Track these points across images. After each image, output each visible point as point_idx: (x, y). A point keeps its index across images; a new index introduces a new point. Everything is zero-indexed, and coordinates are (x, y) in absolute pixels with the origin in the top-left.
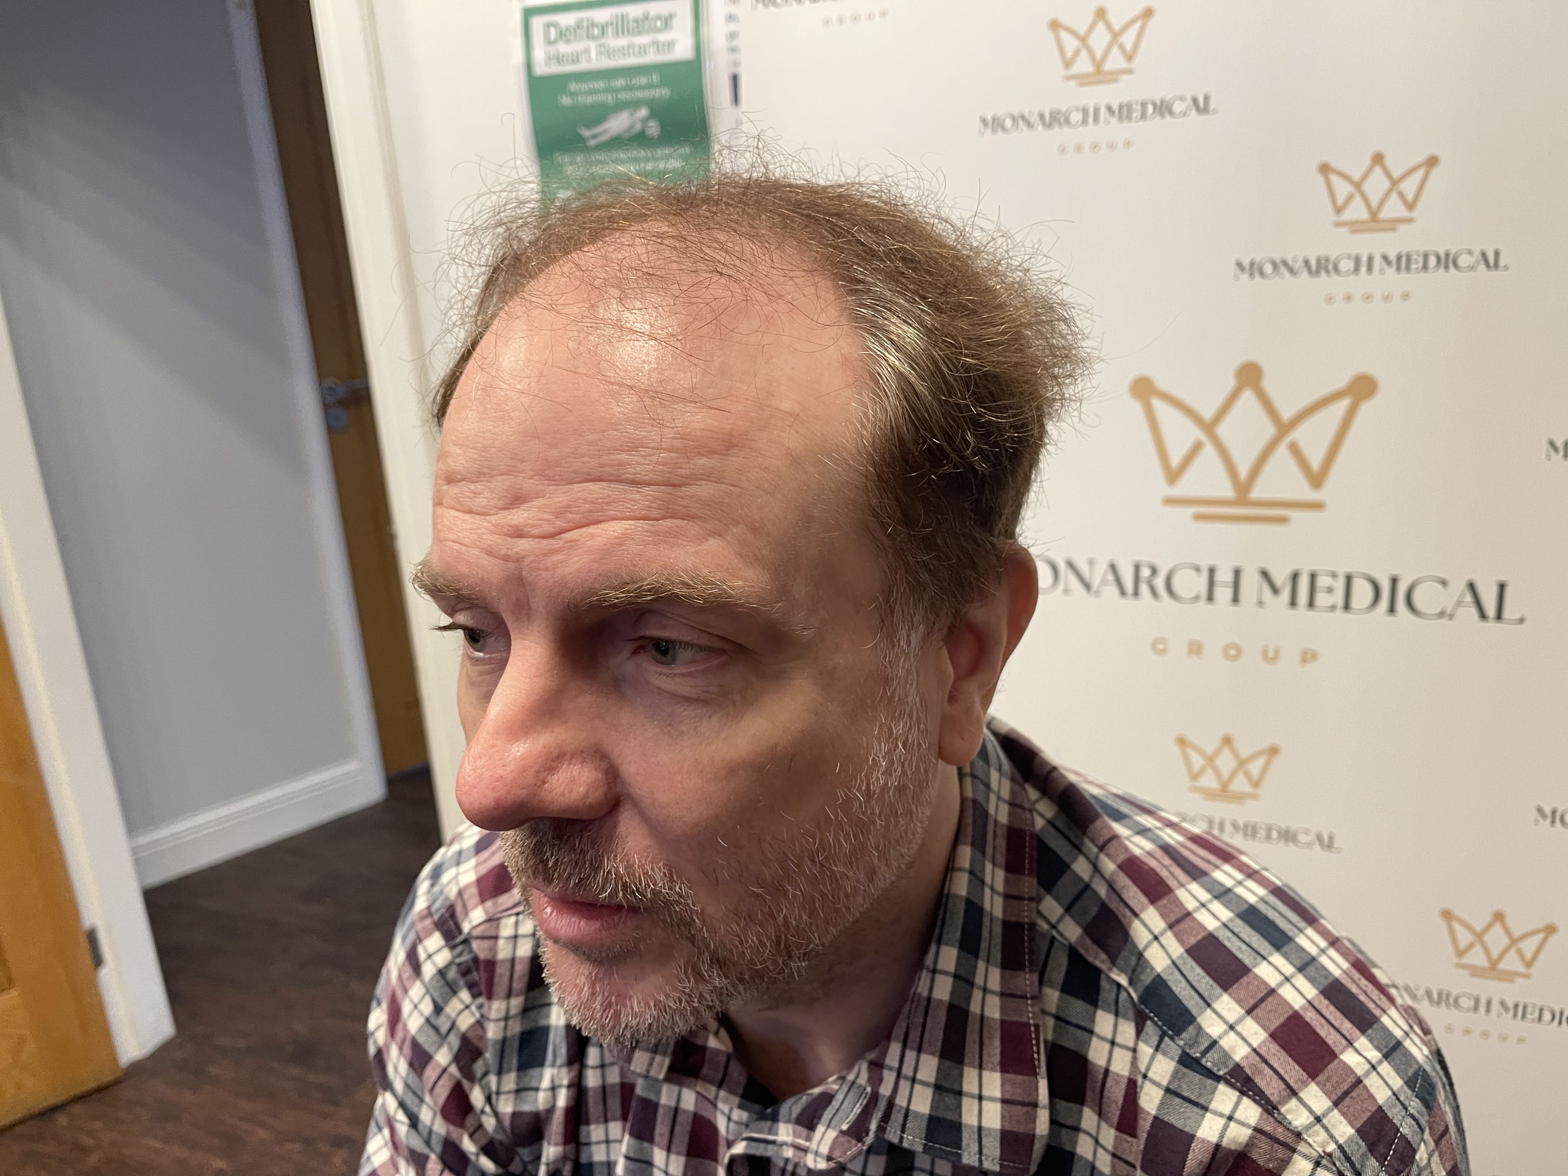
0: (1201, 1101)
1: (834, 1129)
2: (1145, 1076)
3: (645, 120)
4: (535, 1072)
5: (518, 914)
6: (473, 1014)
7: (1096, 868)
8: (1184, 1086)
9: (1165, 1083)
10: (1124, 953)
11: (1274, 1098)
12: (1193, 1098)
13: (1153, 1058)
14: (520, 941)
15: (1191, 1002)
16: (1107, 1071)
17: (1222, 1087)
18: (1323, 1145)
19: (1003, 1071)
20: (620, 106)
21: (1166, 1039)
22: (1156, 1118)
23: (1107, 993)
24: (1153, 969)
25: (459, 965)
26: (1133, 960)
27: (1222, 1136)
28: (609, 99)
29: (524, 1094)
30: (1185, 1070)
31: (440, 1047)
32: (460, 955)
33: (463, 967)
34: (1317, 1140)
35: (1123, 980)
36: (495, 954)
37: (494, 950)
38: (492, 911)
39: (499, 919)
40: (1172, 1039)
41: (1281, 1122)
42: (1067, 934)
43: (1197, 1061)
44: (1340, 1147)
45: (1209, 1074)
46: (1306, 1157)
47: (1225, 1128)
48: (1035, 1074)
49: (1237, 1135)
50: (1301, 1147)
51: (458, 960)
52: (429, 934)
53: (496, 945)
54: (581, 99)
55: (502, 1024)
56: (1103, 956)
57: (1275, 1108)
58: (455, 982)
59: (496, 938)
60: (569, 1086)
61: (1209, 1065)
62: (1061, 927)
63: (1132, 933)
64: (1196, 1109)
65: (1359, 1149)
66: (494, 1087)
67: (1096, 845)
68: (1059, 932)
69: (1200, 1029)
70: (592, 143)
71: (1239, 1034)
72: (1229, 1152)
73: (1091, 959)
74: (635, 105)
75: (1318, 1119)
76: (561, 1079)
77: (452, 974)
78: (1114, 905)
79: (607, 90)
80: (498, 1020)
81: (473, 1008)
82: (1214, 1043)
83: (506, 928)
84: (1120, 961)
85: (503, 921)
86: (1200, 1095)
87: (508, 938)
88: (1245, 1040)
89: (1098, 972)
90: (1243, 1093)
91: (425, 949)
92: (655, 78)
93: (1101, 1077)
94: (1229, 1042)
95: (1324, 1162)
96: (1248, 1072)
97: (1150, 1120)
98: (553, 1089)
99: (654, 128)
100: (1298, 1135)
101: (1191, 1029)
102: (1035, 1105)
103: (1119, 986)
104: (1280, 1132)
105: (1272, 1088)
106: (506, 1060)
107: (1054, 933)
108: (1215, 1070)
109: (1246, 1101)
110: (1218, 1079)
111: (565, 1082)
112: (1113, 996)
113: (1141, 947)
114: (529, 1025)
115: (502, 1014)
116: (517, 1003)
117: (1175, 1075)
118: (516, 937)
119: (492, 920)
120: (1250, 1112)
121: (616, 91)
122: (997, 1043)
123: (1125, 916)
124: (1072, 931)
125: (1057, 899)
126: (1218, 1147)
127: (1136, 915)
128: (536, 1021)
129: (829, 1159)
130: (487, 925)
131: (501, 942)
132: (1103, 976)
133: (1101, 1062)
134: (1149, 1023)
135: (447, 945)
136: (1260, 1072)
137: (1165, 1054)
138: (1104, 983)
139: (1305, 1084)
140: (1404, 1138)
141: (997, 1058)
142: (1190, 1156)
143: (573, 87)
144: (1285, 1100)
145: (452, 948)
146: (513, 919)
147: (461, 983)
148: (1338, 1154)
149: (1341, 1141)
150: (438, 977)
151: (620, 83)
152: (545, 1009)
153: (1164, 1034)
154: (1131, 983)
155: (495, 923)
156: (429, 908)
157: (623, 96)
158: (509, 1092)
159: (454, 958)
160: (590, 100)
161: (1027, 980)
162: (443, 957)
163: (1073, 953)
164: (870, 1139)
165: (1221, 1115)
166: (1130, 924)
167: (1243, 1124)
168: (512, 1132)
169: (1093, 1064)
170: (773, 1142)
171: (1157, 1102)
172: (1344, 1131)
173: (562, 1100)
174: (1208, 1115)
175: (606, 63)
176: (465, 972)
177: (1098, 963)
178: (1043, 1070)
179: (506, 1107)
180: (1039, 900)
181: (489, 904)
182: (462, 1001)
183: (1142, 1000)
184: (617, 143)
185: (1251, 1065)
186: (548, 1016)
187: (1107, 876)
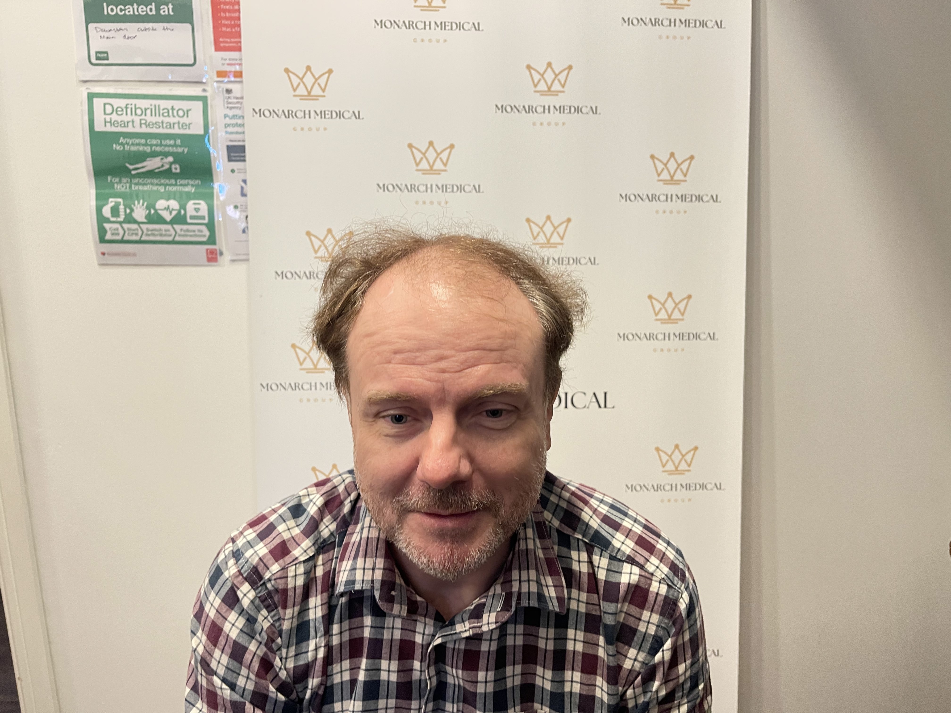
0: (619, 570)
1: (494, 612)
2: (598, 567)
3: (171, 164)
4: (304, 644)
5: (296, 564)
6: (269, 621)
7: (560, 497)
8: (612, 567)
9: (606, 567)
10: (579, 526)
11: (643, 563)
12: (616, 570)
13: (600, 560)
14: (298, 577)
15: (609, 537)
16: (580, 572)
17: (625, 564)
18: (661, 575)
19: (551, 575)
20: (154, 154)
21: (604, 552)
22: (605, 581)
23: (573, 543)
24: (593, 528)
25: (259, 597)
26: (584, 528)
27: (630, 580)
28: (148, 149)
29: (298, 657)
30: (613, 561)
31: (250, 642)
32: (259, 593)
33: (263, 598)
34: (659, 575)
35: (580, 537)
36: (287, 586)
37: (286, 583)
38: (283, 565)
39: (287, 568)
40: (605, 551)
41: (646, 571)
42: (555, 524)
43: (615, 557)
44: (666, 575)
45: (620, 560)
46: (656, 581)
47: (630, 577)
48: (560, 576)
49: (635, 579)
50: (654, 578)
51: (259, 595)
52: (242, 584)
53: (287, 580)
54: (127, 148)
55: (291, 621)
56: (570, 530)
57: (643, 567)
58: (259, 606)
59: (287, 577)
60: (325, 646)
61: (619, 557)
62: (552, 522)
63: (582, 517)
64: (618, 574)
65: (671, 575)
66: (284, 655)
67: (560, 488)
68: (552, 524)
69: (613, 546)
70: (133, 172)
71: (626, 545)
72: (633, 585)
73: (565, 532)
74: (166, 155)
75: (657, 567)
76: (321, 643)
77: (257, 601)
78: (571, 509)
79: (146, 145)
80: (288, 619)
81: (269, 618)
82: (619, 550)
83: (291, 572)
84: (578, 530)
85: (289, 569)
86: (618, 568)
87: (292, 577)
88: (628, 547)
89: (569, 536)
90: (632, 564)
91: (241, 591)
92: (179, 142)
93: (578, 575)
94: (623, 548)
95: (662, 581)
96: (632, 556)
97: (603, 582)
98: (316, 649)
99: (176, 169)
100: (652, 574)
101: (611, 546)
102: (562, 586)
103: (578, 539)
104: (647, 575)
105: (641, 560)
106: (291, 640)
107: (550, 524)
108: (621, 559)
109: (634, 566)
110: (623, 561)
111: (323, 645)
112: (577, 544)
113: (587, 521)
114: (300, 621)
115: (291, 616)
116: (297, 609)
117: (609, 564)
118: (296, 575)
119: (284, 569)
120: (636, 570)
121: (151, 146)
122: (546, 566)
123: (577, 512)
124: (556, 523)
125: (549, 511)
126: (629, 584)
127: (582, 510)
128: (303, 619)
129: (496, 622)
130: (282, 571)
131: (289, 579)
132: (571, 537)
133: (578, 569)
134: (595, 548)
135: (252, 588)
136: (636, 556)
137: (604, 557)
138: (572, 540)
139: (650, 557)
140: (681, 569)
141: (547, 572)
142: (621, 589)
143: (122, 140)
144: (645, 564)
145: (255, 590)
146: (294, 567)
147: (262, 606)
148: (666, 578)
149: (666, 573)
150: (252, 604)
151: (154, 142)
152: (306, 612)
153: (602, 550)
154: (583, 537)
155: (285, 570)
156: (239, 571)
157: (158, 149)
158: (292, 657)
159: (257, 594)
160: (133, 148)
161: (548, 542)
162: (252, 594)
163: (558, 531)
164: (513, 609)
165: (628, 573)
166: (580, 514)
167: (636, 574)
168: (294, 677)
169: (574, 570)
170: (455, 633)
171: (605, 575)
172: (666, 570)
173: (321, 654)
174: (623, 575)
175: (144, 130)
176: (263, 600)
177: (568, 533)
178: (562, 574)
179: (291, 665)
180: (542, 512)
181: (281, 561)
182: (263, 616)
183: (590, 540)
184: (151, 174)
185: (634, 554)
186: (308, 615)
187: (567, 499)
